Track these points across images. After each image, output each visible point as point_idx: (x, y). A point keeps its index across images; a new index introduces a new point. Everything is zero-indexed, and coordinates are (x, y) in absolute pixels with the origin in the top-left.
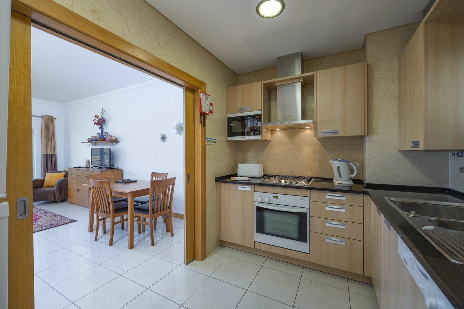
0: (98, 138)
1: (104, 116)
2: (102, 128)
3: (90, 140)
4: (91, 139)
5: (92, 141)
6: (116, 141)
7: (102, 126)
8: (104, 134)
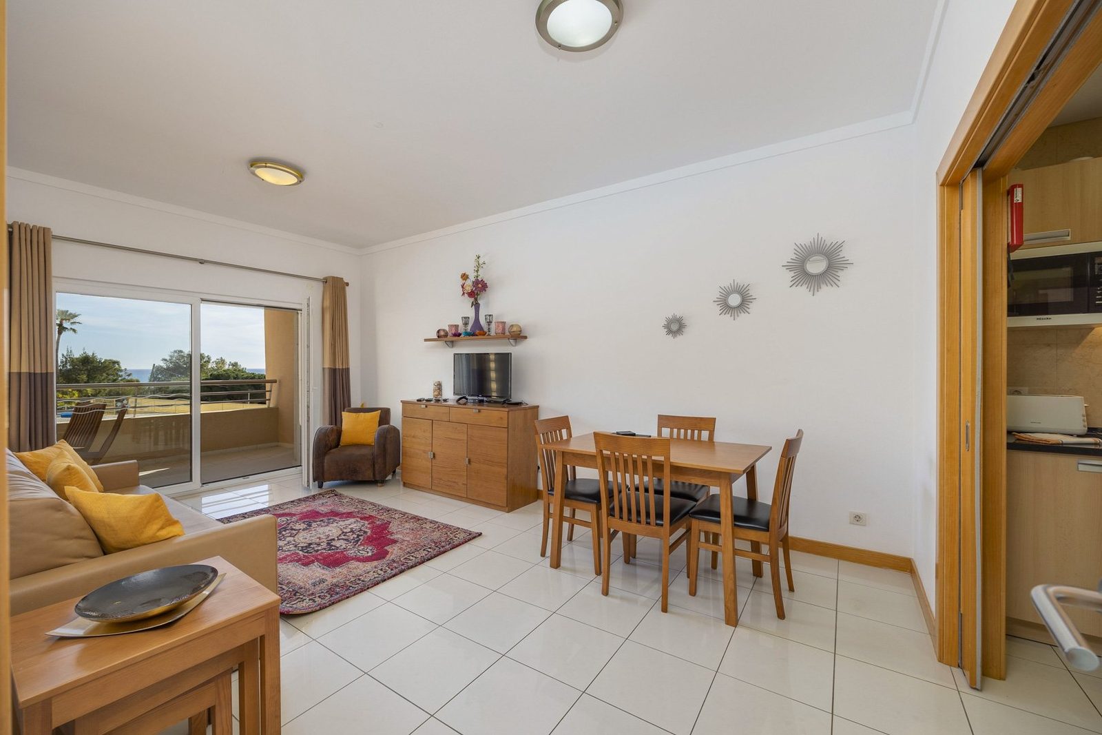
0: (461, 330)
1: (482, 275)
2: (476, 306)
3: (442, 333)
4: (444, 330)
5: (448, 337)
6: (518, 336)
7: (476, 299)
8: (482, 321)
